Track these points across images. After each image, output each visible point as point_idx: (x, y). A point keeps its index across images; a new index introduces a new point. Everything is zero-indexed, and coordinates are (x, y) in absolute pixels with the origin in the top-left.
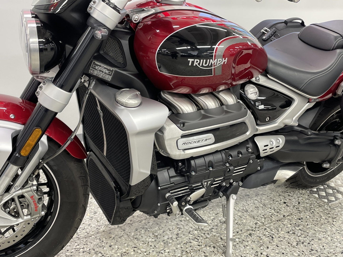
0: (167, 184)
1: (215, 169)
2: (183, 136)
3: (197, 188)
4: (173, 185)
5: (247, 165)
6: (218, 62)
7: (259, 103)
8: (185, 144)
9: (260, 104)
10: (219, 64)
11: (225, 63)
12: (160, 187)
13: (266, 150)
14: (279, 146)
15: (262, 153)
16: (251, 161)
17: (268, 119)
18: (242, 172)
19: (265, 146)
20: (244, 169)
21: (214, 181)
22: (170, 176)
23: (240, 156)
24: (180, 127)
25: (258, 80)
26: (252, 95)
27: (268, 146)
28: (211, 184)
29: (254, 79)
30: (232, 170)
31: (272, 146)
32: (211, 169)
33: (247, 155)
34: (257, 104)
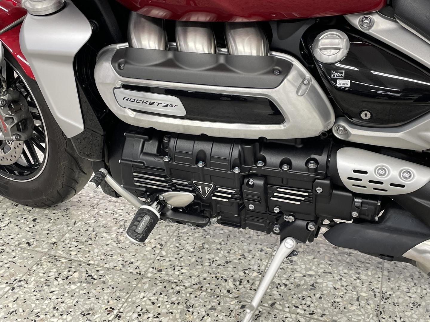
0: (132, 159)
1: (211, 168)
2: (126, 87)
3: (183, 187)
4: (141, 166)
5: (308, 194)
7: (341, 73)
8: (127, 100)
9: (342, 76)
12: (122, 160)
13: (360, 180)
14: (403, 186)
15: (348, 184)
16: (319, 190)
17: (366, 115)
18: (299, 203)
19: (355, 171)
20: (303, 199)
21: (215, 190)
22: (144, 151)
23: (285, 168)
24: (117, 69)
25: (365, 25)
26: (326, 52)
27: (365, 173)
28: (212, 193)
29: (355, 21)
30: (259, 186)
31: (379, 179)
32: (200, 165)
33: (303, 173)
34: (334, 74)
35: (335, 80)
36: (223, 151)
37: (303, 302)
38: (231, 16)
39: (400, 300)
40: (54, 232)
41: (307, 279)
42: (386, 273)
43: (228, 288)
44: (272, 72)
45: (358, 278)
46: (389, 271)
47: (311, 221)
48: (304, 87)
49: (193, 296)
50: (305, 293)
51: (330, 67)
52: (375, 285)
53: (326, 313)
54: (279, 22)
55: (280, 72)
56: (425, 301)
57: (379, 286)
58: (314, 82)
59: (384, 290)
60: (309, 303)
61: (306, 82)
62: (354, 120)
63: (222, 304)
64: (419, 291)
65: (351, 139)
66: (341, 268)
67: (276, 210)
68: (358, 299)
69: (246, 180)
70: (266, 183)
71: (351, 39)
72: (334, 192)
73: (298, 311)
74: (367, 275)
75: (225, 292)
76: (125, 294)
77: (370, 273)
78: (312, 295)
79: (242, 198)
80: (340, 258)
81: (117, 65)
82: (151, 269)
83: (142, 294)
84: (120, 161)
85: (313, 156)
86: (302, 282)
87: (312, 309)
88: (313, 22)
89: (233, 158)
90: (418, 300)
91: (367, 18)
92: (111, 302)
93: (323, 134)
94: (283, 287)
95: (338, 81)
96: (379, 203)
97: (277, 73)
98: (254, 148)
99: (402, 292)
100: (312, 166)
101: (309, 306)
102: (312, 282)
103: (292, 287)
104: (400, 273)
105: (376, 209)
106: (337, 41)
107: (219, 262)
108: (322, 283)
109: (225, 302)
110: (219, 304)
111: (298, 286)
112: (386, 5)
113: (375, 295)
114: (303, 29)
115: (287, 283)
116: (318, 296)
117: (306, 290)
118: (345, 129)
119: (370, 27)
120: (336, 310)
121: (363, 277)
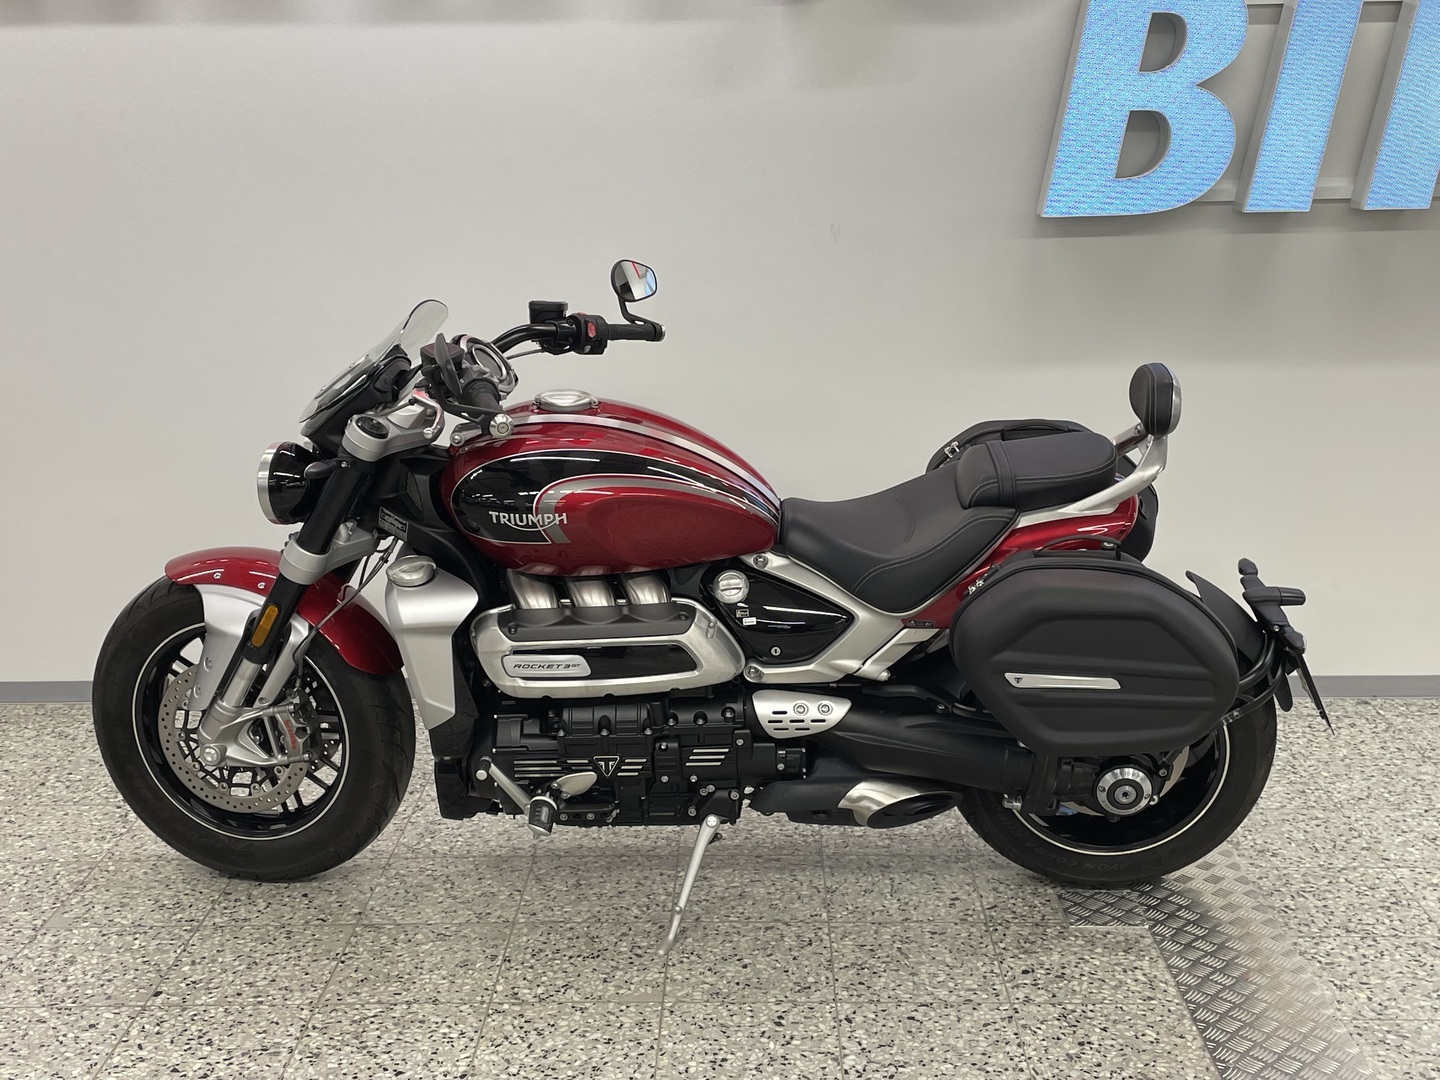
0: (510, 745)
1: (617, 736)
2: (516, 652)
3: (582, 767)
4: (525, 751)
5: (728, 750)
6: (547, 521)
7: (745, 612)
8: (519, 667)
9: (747, 615)
10: (549, 523)
11: (565, 522)
12: (496, 748)
13: (781, 722)
14: (824, 721)
15: (769, 728)
16: (740, 742)
17: (776, 651)
18: (719, 763)
19: (775, 713)
20: (723, 757)
21: (622, 762)
22: (525, 732)
23: (700, 722)
24: (508, 634)
25: (760, 564)
26: (727, 593)
27: (785, 713)
28: (618, 769)
29: (750, 560)
30: (673, 749)
31: (800, 717)
32: (605, 733)
33: (722, 724)
34: (739, 614)
35: (741, 620)
36: (628, 714)
37: (734, 911)
38: (628, 565)
39: (849, 891)
40: (348, 903)
41: (733, 891)
42: (827, 870)
43: (634, 914)
44: (679, 617)
45: (795, 880)
46: (830, 867)
47: (733, 788)
48: (711, 630)
49: (592, 929)
50: (733, 903)
51: (733, 607)
52: (816, 882)
53: (765, 915)
54: (676, 569)
55: (687, 618)
56: (878, 886)
57: (822, 882)
58: (719, 624)
59: (829, 885)
60: (741, 911)
61: (711, 624)
62: (764, 659)
63: (633, 929)
64: (870, 879)
65: (765, 680)
66: (771, 875)
67: (694, 779)
68: (799, 898)
69: (657, 745)
70: (680, 746)
71: (749, 577)
72: (755, 745)
73: (731, 919)
74: (805, 875)
75: (633, 919)
76: (501, 942)
77: (808, 873)
78: (743, 903)
79: (653, 770)
80: (767, 865)
81: (506, 630)
82: (520, 916)
83: (525, 939)
84: (494, 750)
85: (728, 705)
86: (727, 895)
87: (747, 915)
88: (709, 565)
89: (642, 719)
90: (870, 887)
91: (760, 557)
92: (488, 951)
93: (735, 679)
94: (704, 903)
95: (744, 620)
96: (804, 751)
97: (683, 618)
98: (663, 704)
99: (850, 883)
100: (728, 715)
101: (742, 913)
102: (739, 893)
103: (715, 900)
104: (845, 867)
105: (801, 756)
106: (738, 581)
107: (610, 894)
108: (752, 891)
109: (638, 927)
110: (630, 929)
111: (723, 898)
112: (776, 543)
113: (819, 892)
114: (700, 573)
115: (708, 898)
116: (750, 902)
117: (734, 900)
118: (757, 670)
119: (765, 565)
120: (777, 911)
121: (800, 878)
